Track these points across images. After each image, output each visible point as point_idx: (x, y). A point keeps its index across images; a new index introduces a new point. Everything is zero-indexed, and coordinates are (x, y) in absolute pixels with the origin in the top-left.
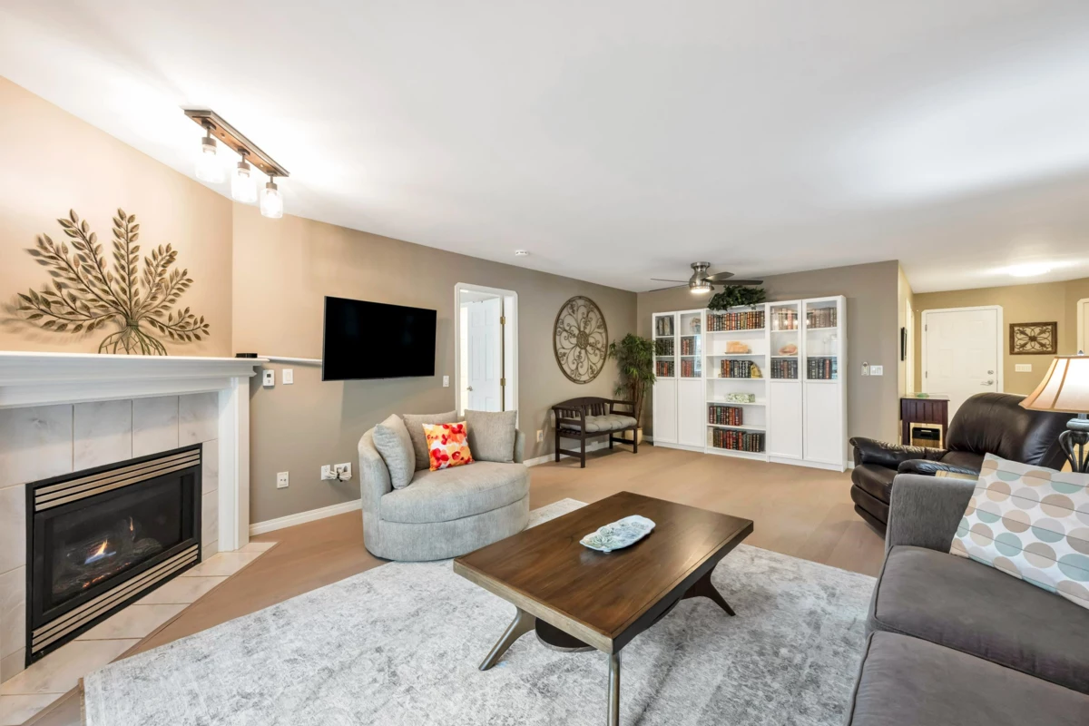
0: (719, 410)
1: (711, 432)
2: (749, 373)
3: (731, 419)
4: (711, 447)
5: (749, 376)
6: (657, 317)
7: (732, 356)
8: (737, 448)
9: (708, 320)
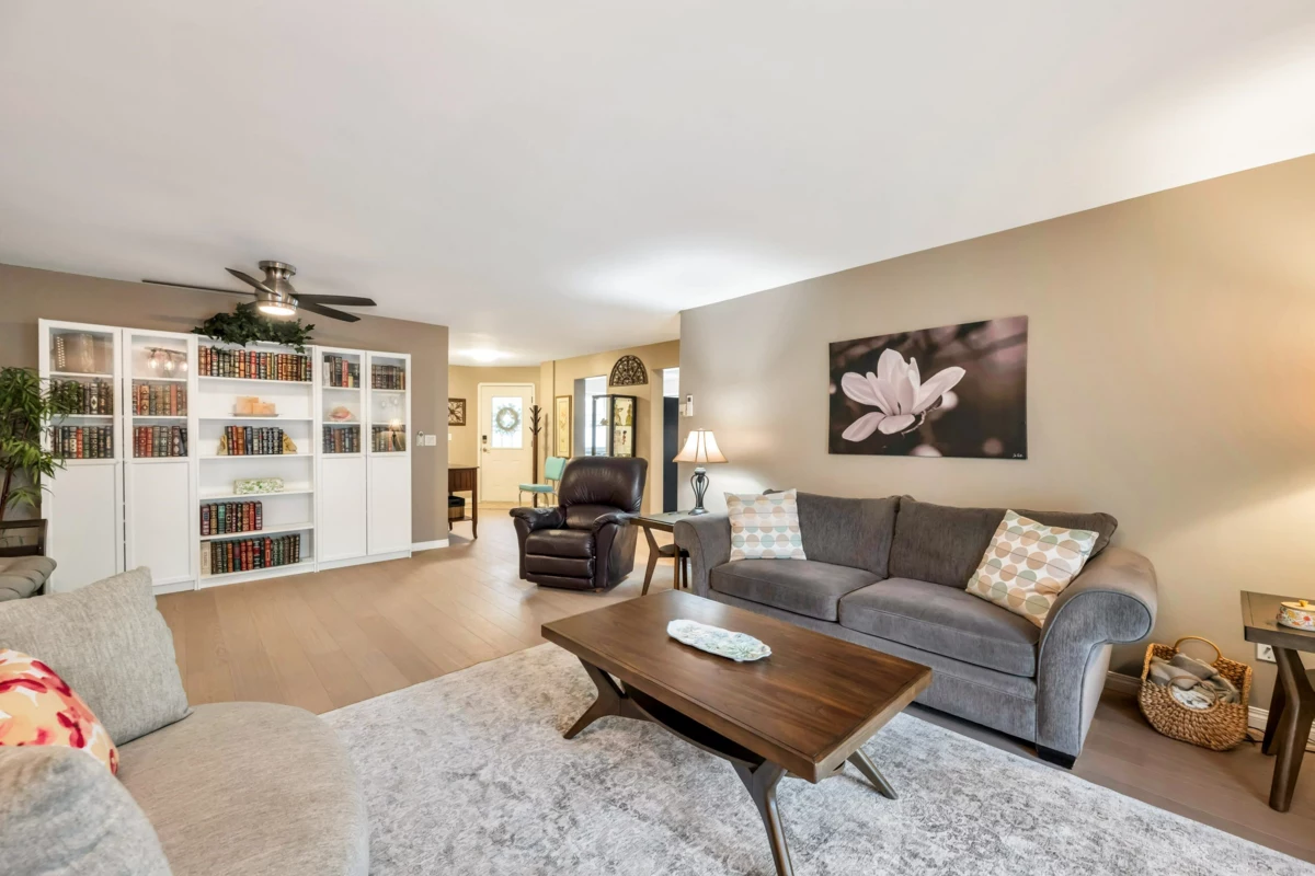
0: (221, 510)
1: (208, 551)
2: (280, 446)
3: (245, 521)
4: (210, 576)
5: (280, 451)
6: (52, 330)
7: (242, 421)
8: (263, 564)
9: (200, 356)
